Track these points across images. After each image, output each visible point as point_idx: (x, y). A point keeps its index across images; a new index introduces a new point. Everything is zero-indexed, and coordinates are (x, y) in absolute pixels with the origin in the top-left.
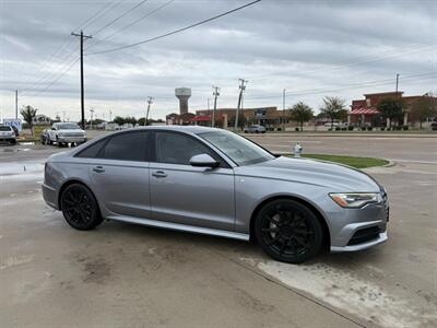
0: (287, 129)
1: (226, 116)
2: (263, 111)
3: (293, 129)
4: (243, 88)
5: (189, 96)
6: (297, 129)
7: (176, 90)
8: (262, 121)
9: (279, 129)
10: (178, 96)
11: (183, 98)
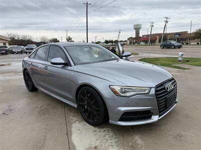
0: (191, 44)
1: (158, 37)
2: (179, 34)
3: (196, 43)
4: (167, 22)
5: (140, 28)
6: (198, 44)
7: (134, 25)
8: (178, 39)
9: (187, 44)
10: (135, 29)
11: (137, 29)
